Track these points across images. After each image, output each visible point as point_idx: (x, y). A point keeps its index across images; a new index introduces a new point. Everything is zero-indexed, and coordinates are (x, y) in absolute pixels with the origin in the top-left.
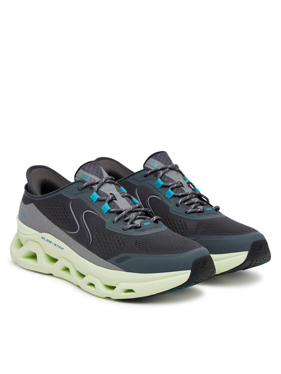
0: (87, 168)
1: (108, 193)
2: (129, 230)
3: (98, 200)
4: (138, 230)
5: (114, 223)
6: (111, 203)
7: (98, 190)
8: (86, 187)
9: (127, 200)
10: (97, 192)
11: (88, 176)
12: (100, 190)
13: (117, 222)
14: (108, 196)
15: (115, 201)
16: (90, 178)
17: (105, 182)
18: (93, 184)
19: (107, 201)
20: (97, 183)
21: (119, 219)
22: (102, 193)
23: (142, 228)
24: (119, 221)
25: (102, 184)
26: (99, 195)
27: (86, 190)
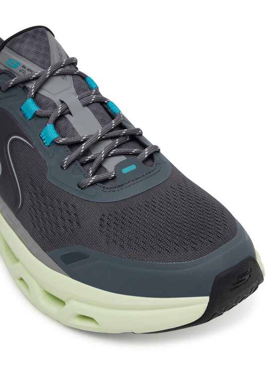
0: (17, 45)
1: (56, 100)
2: (91, 188)
3: (36, 116)
4: (108, 185)
5: (62, 168)
6: (61, 123)
7: (36, 93)
8: (14, 86)
9: (95, 113)
10: (34, 98)
11: (19, 64)
12: (42, 92)
13: (68, 167)
14: (55, 107)
15: (68, 116)
16: (23, 67)
17: (51, 75)
18: (28, 81)
19: (52, 118)
20: (37, 78)
21: (73, 162)
22: (43, 101)
23: (118, 182)
24: (73, 166)
25: (46, 81)
26: (38, 104)
27: (14, 91)
